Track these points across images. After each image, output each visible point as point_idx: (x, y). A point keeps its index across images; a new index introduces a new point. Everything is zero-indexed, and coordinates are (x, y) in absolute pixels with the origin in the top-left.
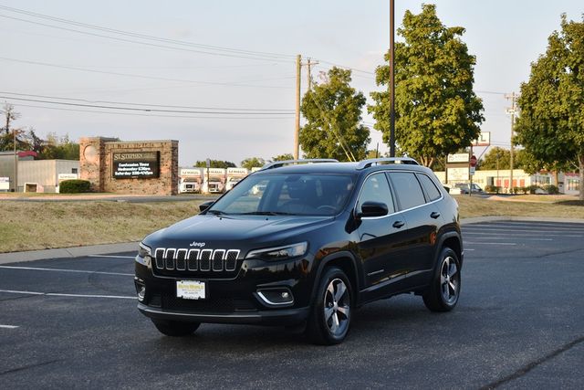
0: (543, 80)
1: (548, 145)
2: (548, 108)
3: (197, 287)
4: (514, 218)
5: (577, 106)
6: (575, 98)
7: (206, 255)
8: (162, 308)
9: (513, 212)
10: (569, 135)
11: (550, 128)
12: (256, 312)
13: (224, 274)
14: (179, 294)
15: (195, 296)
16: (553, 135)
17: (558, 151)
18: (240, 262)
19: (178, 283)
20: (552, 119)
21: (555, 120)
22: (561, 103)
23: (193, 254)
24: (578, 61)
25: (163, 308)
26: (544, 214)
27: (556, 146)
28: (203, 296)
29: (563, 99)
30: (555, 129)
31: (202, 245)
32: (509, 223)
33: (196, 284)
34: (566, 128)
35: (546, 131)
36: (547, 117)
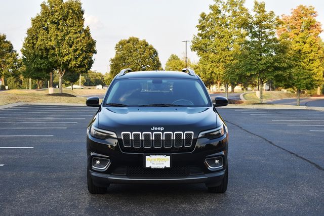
0: (40, 28)
1: (43, 63)
2: (44, 43)
3: (163, 159)
4: (29, 104)
5: (61, 42)
6: (59, 38)
7: (168, 136)
8: (126, 175)
9: (28, 100)
10: (55, 58)
11: (45, 55)
12: (203, 175)
13: (183, 149)
14: (148, 165)
15: (162, 166)
16: (46, 58)
17: (48, 67)
18: (195, 140)
19: (147, 157)
20: (46, 49)
21: (47, 50)
22: (51, 41)
23: (157, 136)
24: (59, 18)
25: (128, 176)
26: (45, 101)
27: (48, 64)
28: (168, 165)
29: (53, 39)
30: (47, 55)
31: (162, 129)
32: (27, 106)
33: (162, 157)
34: (54, 55)
35: (42, 56)
36: (43, 48)
